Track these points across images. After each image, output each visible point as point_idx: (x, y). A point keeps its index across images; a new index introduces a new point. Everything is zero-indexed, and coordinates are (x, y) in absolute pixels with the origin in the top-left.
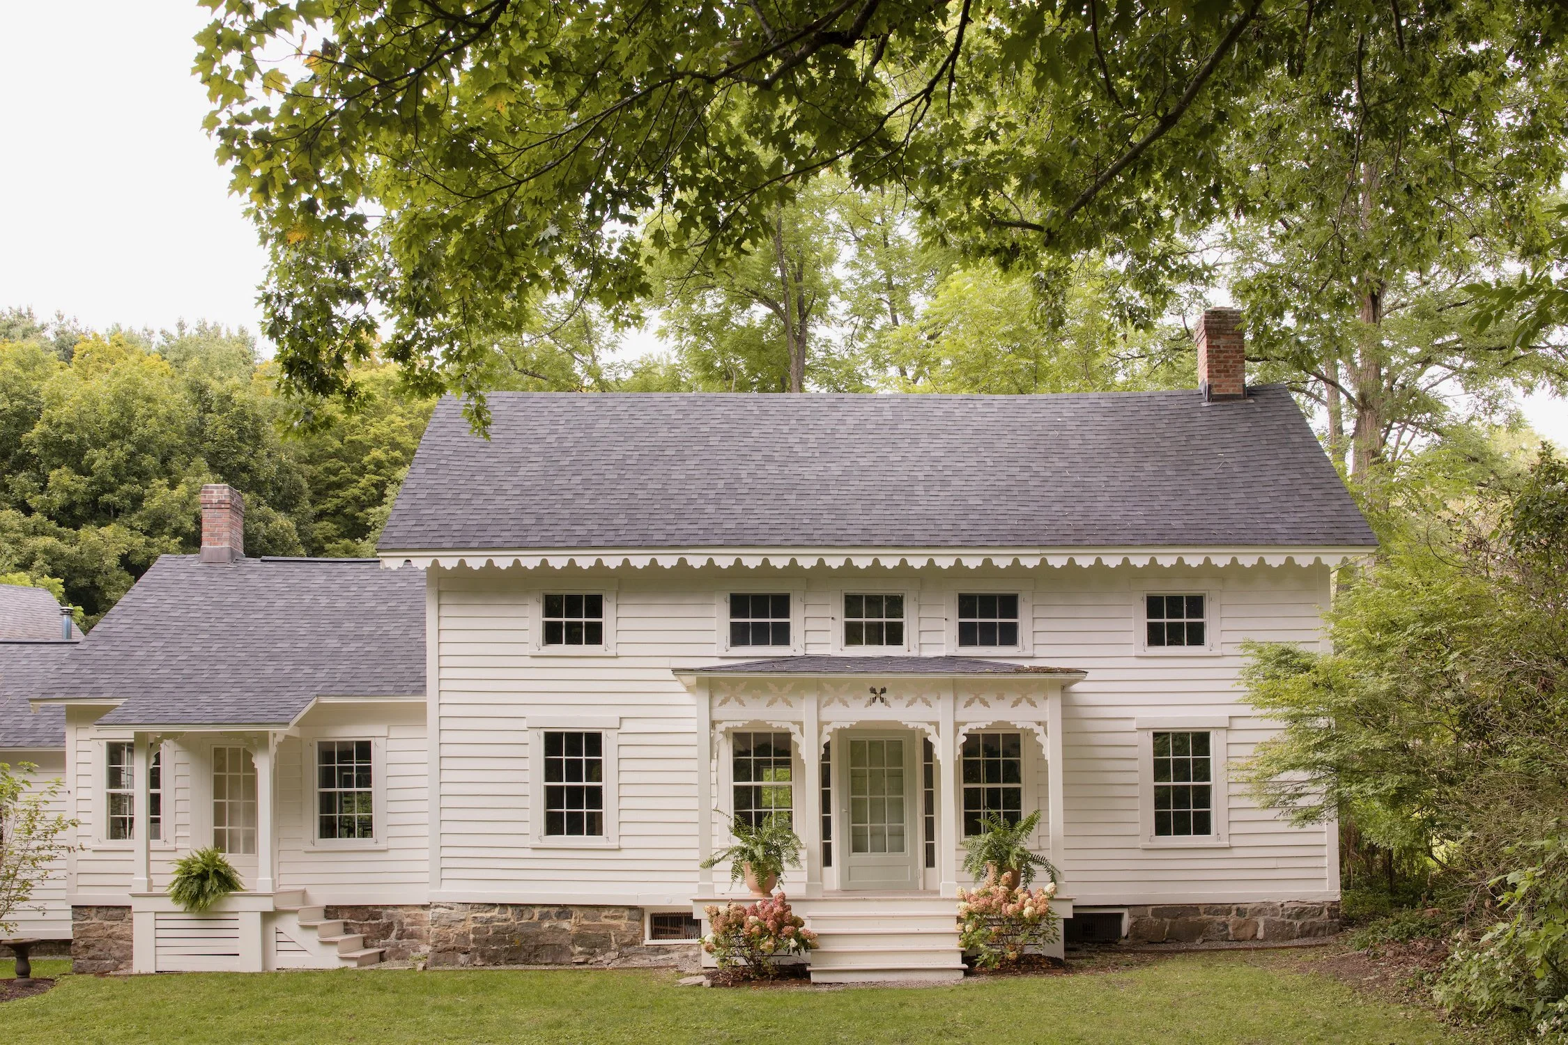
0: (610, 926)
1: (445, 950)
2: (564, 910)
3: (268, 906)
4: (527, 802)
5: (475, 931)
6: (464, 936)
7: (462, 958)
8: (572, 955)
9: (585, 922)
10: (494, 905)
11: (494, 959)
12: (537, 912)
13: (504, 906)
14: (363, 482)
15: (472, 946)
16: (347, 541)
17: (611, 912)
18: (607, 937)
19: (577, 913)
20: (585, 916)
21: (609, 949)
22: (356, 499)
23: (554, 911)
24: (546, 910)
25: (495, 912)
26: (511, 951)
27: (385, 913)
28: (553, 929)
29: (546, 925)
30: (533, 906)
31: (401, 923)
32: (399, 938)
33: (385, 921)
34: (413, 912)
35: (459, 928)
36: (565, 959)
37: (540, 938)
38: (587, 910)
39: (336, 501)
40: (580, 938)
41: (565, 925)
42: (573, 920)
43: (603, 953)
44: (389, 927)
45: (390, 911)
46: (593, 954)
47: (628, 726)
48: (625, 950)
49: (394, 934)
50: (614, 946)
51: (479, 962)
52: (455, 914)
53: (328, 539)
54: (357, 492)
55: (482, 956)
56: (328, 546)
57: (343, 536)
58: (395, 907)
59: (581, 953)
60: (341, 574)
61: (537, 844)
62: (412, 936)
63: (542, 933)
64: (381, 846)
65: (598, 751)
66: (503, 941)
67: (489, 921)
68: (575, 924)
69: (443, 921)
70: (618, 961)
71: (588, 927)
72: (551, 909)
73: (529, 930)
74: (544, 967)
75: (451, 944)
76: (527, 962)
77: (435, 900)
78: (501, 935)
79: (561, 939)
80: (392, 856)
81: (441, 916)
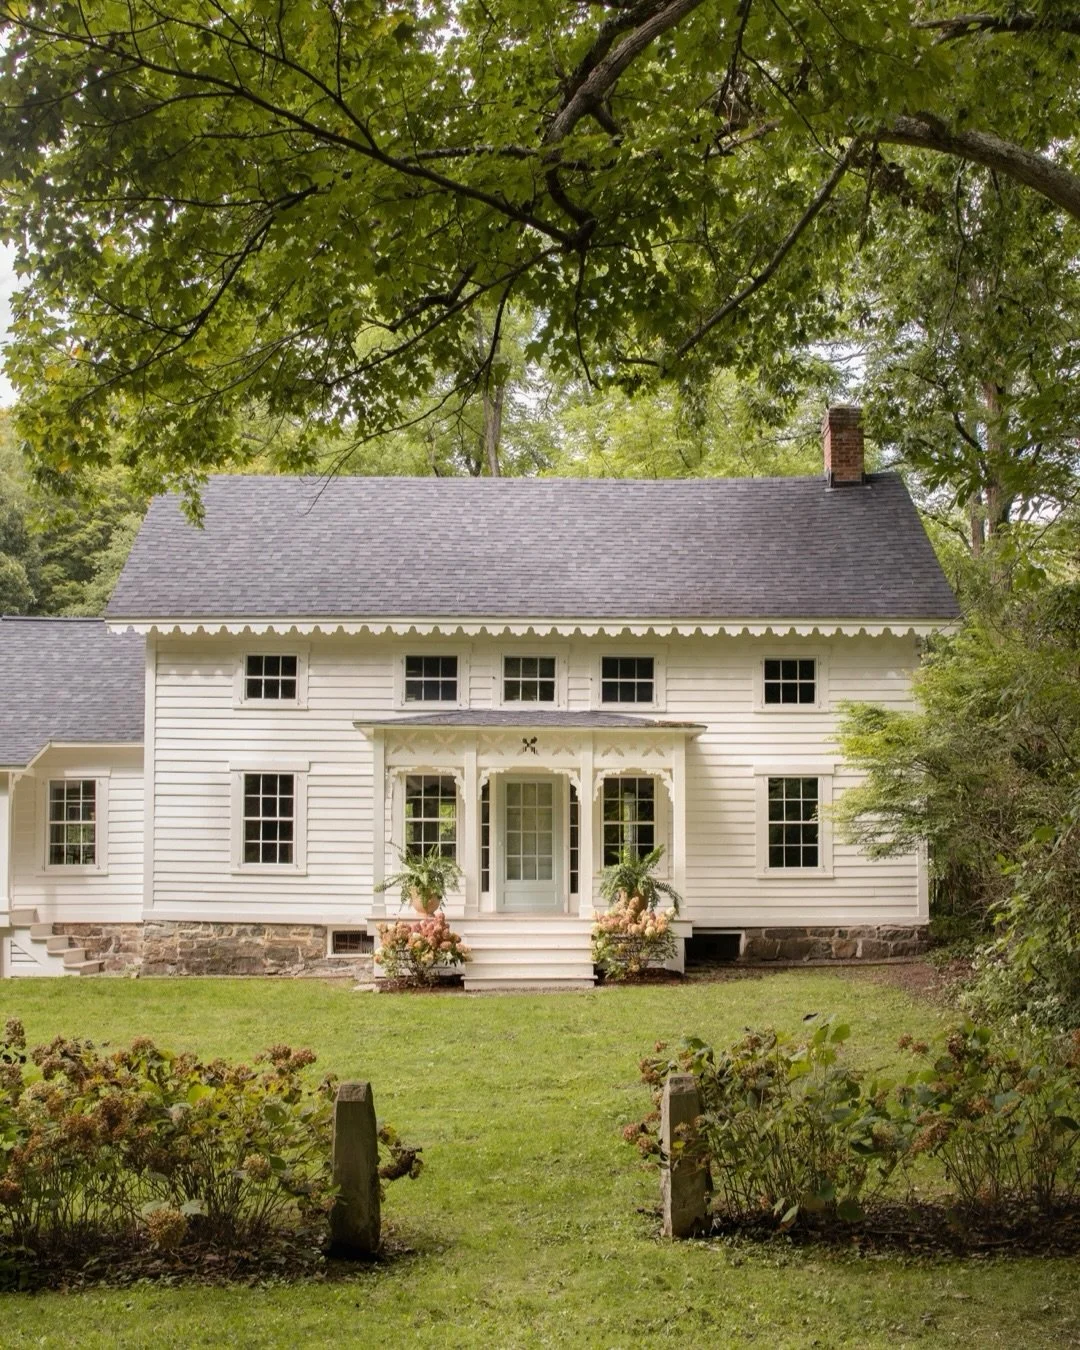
0: (297, 942)
1: (155, 962)
2: (259, 928)
3: (5, 922)
4: (228, 834)
5: (182, 945)
6: (172, 949)
7: (170, 969)
8: (265, 966)
9: (277, 939)
10: (199, 923)
11: (197, 970)
12: (235, 929)
13: (206, 923)
14: (90, 528)
15: (179, 958)
16: (73, 584)
17: (299, 930)
18: (294, 951)
19: (270, 930)
20: (276, 934)
21: (296, 962)
22: (83, 543)
23: (249, 928)
24: (242, 927)
25: (199, 929)
26: (213, 962)
27: (104, 929)
28: (249, 944)
29: (243, 940)
30: (232, 924)
31: (118, 938)
32: (116, 951)
33: (104, 936)
34: (129, 929)
35: (168, 943)
36: (259, 970)
37: (237, 952)
38: (278, 927)
39: (63, 545)
40: (271, 952)
41: (259, 940)
42: (266, 936)
43: (291, 965)
44: (108, 942)
45: (109, 928)
46: (282, 966)
47: (316, 769)
48: (310, 963)
49: (112, 948)
50: (301, 959)
51: (184, 972)
52: (165, 931)
53: (56, 581)
54: (84, 537)
55: (187, 967)
56: (56, 588)
57: (69, 578)
58: (114, 924)
59: (272, 964)
60: (73, 632)
61: (236, 870)
62: (127, 950)
63: (239, 947)
64: (103, 871)
65: (290, 791)
66: (205, 954)
67: (193, 937)
68: (267, 940)
69: (155, 937)
70: (304, 972)
71: (279, 943)
72: (247, 926)
73: (227, 945)
74: (240, 976)
75: (161, 957)
76: (226, 972)
77: (149, 918)
78: (203, 949)
79: (255, 953)
80: (112, 880)
81: (152, 932)
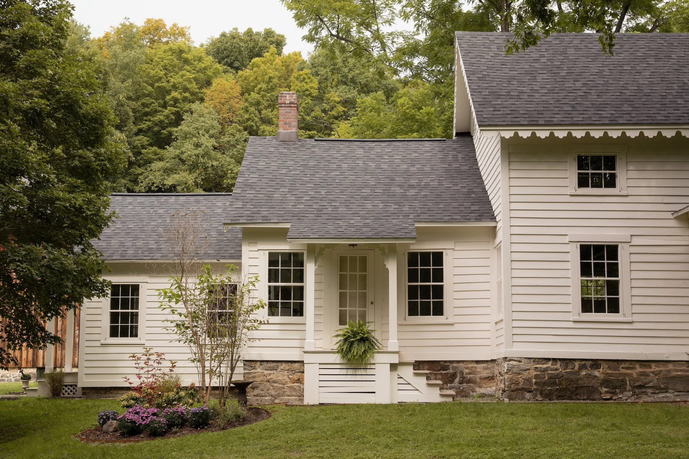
0: (626, 374)
1: (517, 390)
2: (596, 363)
3: (395, 359)
4: (570, 291)
5: (536, 377)
6: (528, 380)
7: (528, 395)
8: (601, 393)
9: (610, 372)
10: (548, 360)
11: (548, 396)
12: (577, 364)
13: (555, 360)
14: (166, 112)
15: (535, 387)
17: (627, 365)
18: (624, 381)
19: (604, 365)
20: (609, 368)
21: (625, 390)
22: (161, 122)
23: (588, 364)
24: (583, 363)
25: (549, 364)
26: (561, 390)
27: (451, 366)
28: (589, 376)
29: (584, 373)
30: (575, 360)
31: (462, 373)
32: (461, 383)
33: (451, 371)
34: (470, 365)
35: (526, 375)
36: (597, 396)
37: (579, 382)
38: (611, 363)
39: (148, 123)
40: (606, 382)
41: (596, 373)
42: (601, 370)
43: (621, 392)
44: (454, 376)
45: (455, 365)
46: (614, 393)
47: (636, 241)
48: (637, 391)
49: (457, 380)
50: (628, 388)
51: (539, 398)
52: (523, 365)
53: (143, 147)
54: (162, 118)
55: (541, 394)
58: (458, 362)
59: (606, 392)
61: (577, 318)
62: (469, 381)
63: (581, 379)
64: (450, 321)
65: (615, 257)
66: (555, 384)
67: (546, 370)
68: (602, 373)
69: (515, 370)
70: (633, 398)
71: (610, 375)
72: (586, 362)
73: (572, 377)
74: (582, 401)
75: (521, 386)
76: (570, 398)
77: (509, 356)
78: (553, 380)
79: (593, 383)
80: (456, 327)
81: (513, 367)
